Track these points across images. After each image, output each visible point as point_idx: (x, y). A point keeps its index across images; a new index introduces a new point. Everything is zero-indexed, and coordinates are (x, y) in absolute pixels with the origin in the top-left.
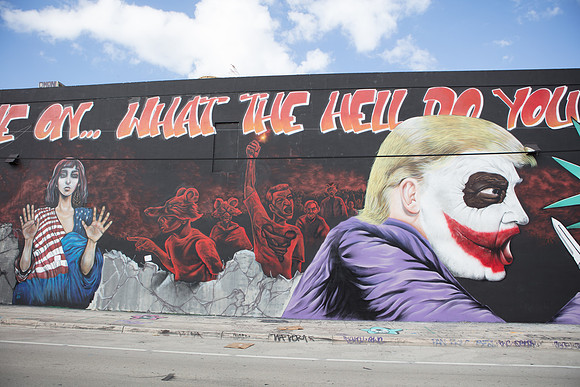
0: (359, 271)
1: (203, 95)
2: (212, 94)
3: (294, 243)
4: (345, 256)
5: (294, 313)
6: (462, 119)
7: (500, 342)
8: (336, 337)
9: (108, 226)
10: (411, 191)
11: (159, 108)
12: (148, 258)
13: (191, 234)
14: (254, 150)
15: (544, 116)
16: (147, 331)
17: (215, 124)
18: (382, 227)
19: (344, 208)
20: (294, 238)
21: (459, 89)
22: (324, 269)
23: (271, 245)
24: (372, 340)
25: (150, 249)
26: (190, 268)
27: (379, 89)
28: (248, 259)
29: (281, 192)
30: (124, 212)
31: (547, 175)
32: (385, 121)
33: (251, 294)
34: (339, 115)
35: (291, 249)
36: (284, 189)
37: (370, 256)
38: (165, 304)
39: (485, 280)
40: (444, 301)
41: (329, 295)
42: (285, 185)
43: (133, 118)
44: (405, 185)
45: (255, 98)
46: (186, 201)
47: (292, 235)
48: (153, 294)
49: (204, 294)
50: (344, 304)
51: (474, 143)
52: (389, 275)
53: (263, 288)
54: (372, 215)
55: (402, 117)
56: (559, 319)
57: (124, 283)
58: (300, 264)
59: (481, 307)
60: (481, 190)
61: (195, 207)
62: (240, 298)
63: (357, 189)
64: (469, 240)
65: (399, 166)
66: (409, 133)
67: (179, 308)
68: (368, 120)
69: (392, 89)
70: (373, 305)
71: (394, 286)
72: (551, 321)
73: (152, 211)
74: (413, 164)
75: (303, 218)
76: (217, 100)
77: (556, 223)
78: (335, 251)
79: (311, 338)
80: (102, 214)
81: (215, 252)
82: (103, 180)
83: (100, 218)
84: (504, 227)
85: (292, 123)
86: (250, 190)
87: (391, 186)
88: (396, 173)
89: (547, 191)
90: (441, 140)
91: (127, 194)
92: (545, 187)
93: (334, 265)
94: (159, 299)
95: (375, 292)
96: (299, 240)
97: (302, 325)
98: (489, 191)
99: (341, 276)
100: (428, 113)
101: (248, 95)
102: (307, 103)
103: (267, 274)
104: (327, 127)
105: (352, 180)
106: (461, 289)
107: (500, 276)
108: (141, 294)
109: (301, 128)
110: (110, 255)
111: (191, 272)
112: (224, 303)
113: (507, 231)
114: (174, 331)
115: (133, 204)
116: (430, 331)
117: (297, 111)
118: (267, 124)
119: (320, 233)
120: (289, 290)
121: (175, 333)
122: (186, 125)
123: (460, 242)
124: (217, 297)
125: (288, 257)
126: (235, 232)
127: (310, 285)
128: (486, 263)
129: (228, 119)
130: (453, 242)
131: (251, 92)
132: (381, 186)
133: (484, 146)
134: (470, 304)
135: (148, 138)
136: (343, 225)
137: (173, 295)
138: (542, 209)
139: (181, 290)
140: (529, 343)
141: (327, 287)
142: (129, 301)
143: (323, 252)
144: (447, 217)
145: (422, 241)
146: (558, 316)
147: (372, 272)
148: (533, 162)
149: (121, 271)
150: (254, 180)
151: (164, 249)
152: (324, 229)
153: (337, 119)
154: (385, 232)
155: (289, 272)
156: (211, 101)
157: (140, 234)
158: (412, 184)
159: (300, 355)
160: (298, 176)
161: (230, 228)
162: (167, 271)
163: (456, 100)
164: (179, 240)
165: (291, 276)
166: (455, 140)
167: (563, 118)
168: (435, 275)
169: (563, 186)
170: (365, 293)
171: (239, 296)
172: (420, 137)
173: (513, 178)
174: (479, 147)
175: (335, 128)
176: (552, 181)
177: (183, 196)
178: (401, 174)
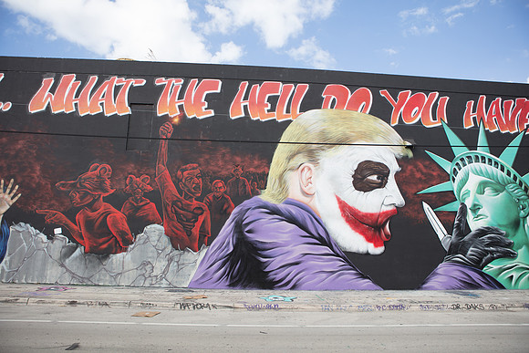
0: (260, 246)
1: (119, 76)
2: (128, 76)
3: (201, 219)
4: (248, 232)
5: (199, 283)
6: (355, 114)
7: (378, 307)
8: (236, 305)
9: (16, 198)
10: (308, 175)
11: (74, 86)
12: (58, 231)
13: (102, 208)
14: (166, 131)
15: (420, 116)
16: (53, 302)
17: (131, 105)
18: (281, 206)
19: (249, 188)
20: (202, 214)
21: (353, 87)
22: (229, 243)
23: (180, 220)
24: (269, 307)
25: (60, 222)
26: (101, 241)
27: (284, 82)
28: (157, 232)
29: (191, 171)
30: (34, 185)
31: (421, 166)
32: (288, 111)
33: (160, 266)
34: (247, 103)
35: (198, 224)
36: (193, 169)
37: (270, 232)
38: (73, 276)
39: (368, 254)
40: (333, 272)
41: (232, 267)
42: (195, 165)
43: (47, 93)
44: (303, 169)
45: (170, 82)
46: (99, 177)
47: (200, 212)
48: (62, 265)
49: (114, 266)
50: (245, 274)
51: (363, 135)
52: (286, 249)
53: (171, 260)
54: (273, 195)
55: (303, 109)
56: (425, 286)
57: (31, 255)
58: (206, 238)
59: (364, 277)
60: (367, 177)
61: (108, 183)
62: (148, 270)
63: (260, 171)
64: (356, 219)
65: (298, 152)
66: (309, 123)
67: (89, 279)
68: (273, 109)
69: (295, 83)
70: (271, 276)
71: (290, 259)
72: (419, 288)
73: (63, 185)
74: (311, 151)
75: (210, 196)
76: (133, 82)
77: (426, 206)
78: (239, 227)
79: (214, 306)
80: (10, 186)
81: (126, 226)
82: (13, 153)
83: (8, 191)
84: (385, 209)
85: (203, 108)
86: (162, 168)
87: (291, 169)
88: (296, 158)
89: (420, 179)
90: (336, 131)
91: (38, 168)
92: (418, 175)
93: (237, 239)
94: (67, 270)
95: (274, 264)
96: (206, 217)
97: (206, 294)
98: (374, 178)
99: (244, 249)
100: (326, 107)
101: (164, 79)
102: (219, 91)
103: (175, 247)
104: (236, 113)
105: (256, 162)
106: (348, 262)
107: (380, 250)
108: (49, 266)
109: (212, 113)
110: (17, 228)
111: (102, 244)
112: (133, 274)
113: (387, 212)
114: (82, 301)
115: (44, 177)
116: (320, 298)
117: (208, 98)
118: (181, 107)
119: (226, 210)
120: (195, 262)
121: (83, 304)
122: (102, 104)
123: (348, 221)
124: (126, 268)
125: (196, 231)
126: (146, 207)
127: (215, 257)
128: (369, 240)
129: (144, 100)
130: (342, 221)
131: (167, 77)
132: (282, 169)
133: (371, 139)
134: (355, 274)
135: (62, 114)
136: (247, 203)
137: (83, 266)
138: (415, 194)
139: (90, 261)
140: (400, 307)
141: (231, 259)
142: (36, 273)
143: (227, 228)
144: (338, 199)
145: (316, 219)
146: (424, 284)
147: (271, 247)
148: (411, 154)
149: (29, 244)
150: (166, 159)
151: (75, 222)
152: (229, 206)
153: (245, 107)
154: (284, 211)
155: (196, 245)
156: (128, 83)
157: (50, 207)
158: (310, 169)
159: (203, 322)
160: (207, 157)
161: (142, 203)
162: (77, 243)
163: (350, 96)
164: (91, 214)
165: (197, 249)
166: (347, 132)
167: (434, 119)
168: (326, 250)
169: (432, 175)
170: (265, 265)
171: (148, 268)
172: (318, 127)
173: (394, 167)
174: (367, 139)
175: (243, 115)
176: (424, 171)
177: (97, 172)
178: (300, 159)
